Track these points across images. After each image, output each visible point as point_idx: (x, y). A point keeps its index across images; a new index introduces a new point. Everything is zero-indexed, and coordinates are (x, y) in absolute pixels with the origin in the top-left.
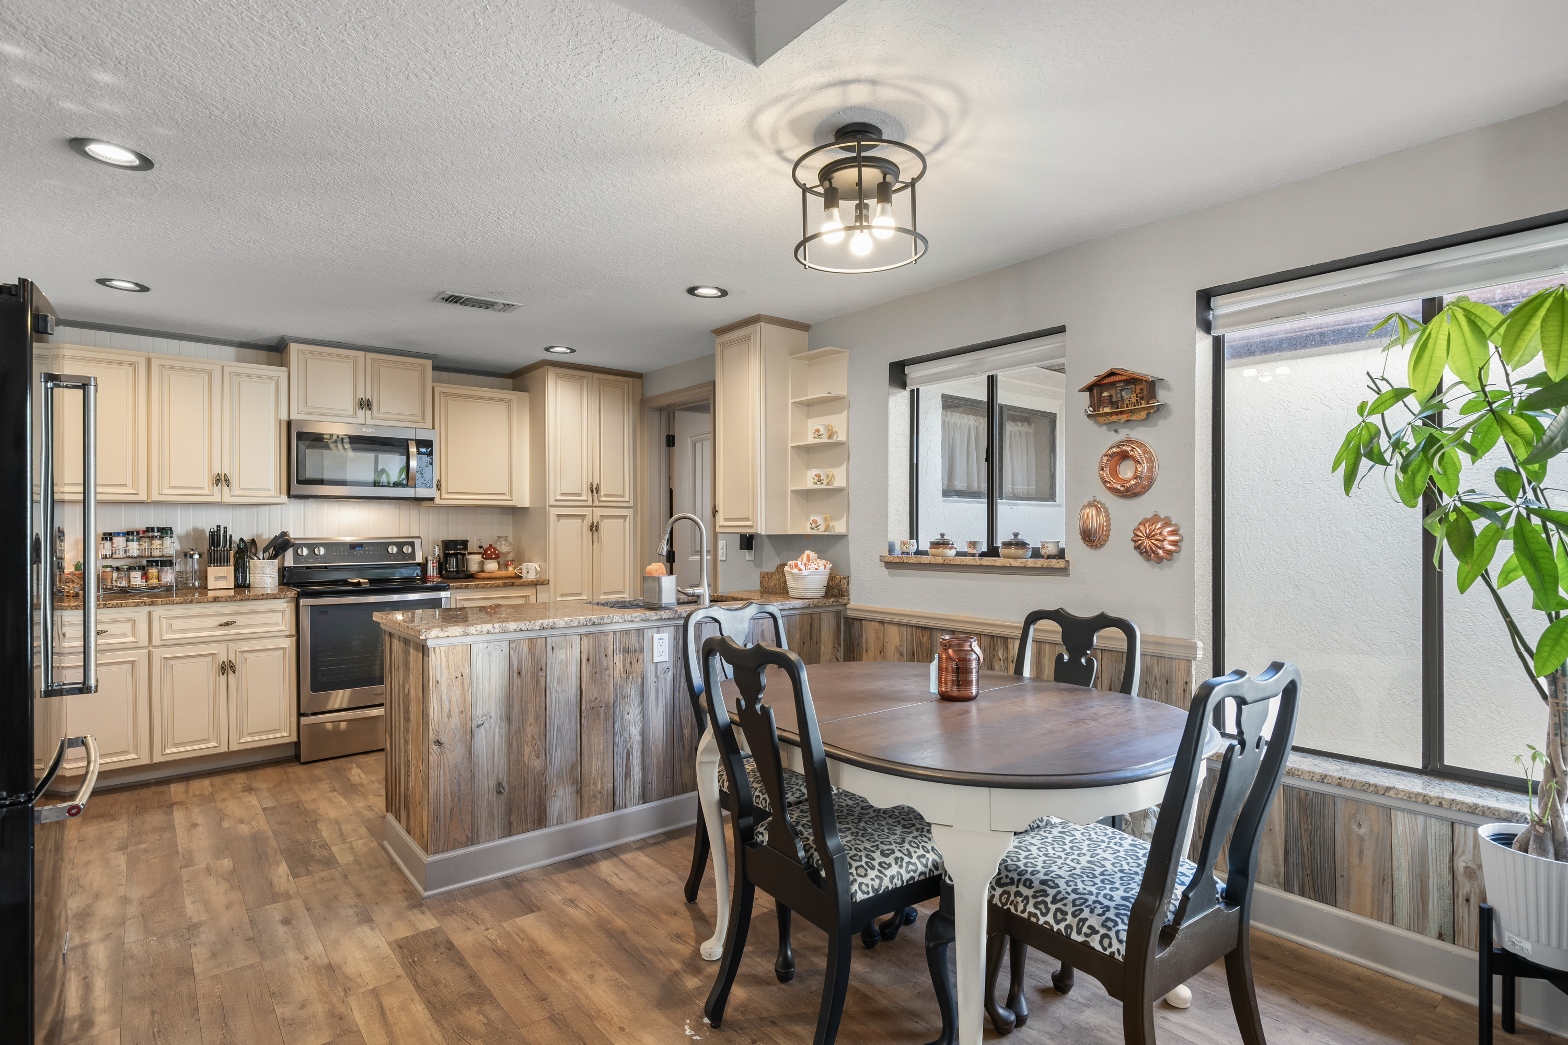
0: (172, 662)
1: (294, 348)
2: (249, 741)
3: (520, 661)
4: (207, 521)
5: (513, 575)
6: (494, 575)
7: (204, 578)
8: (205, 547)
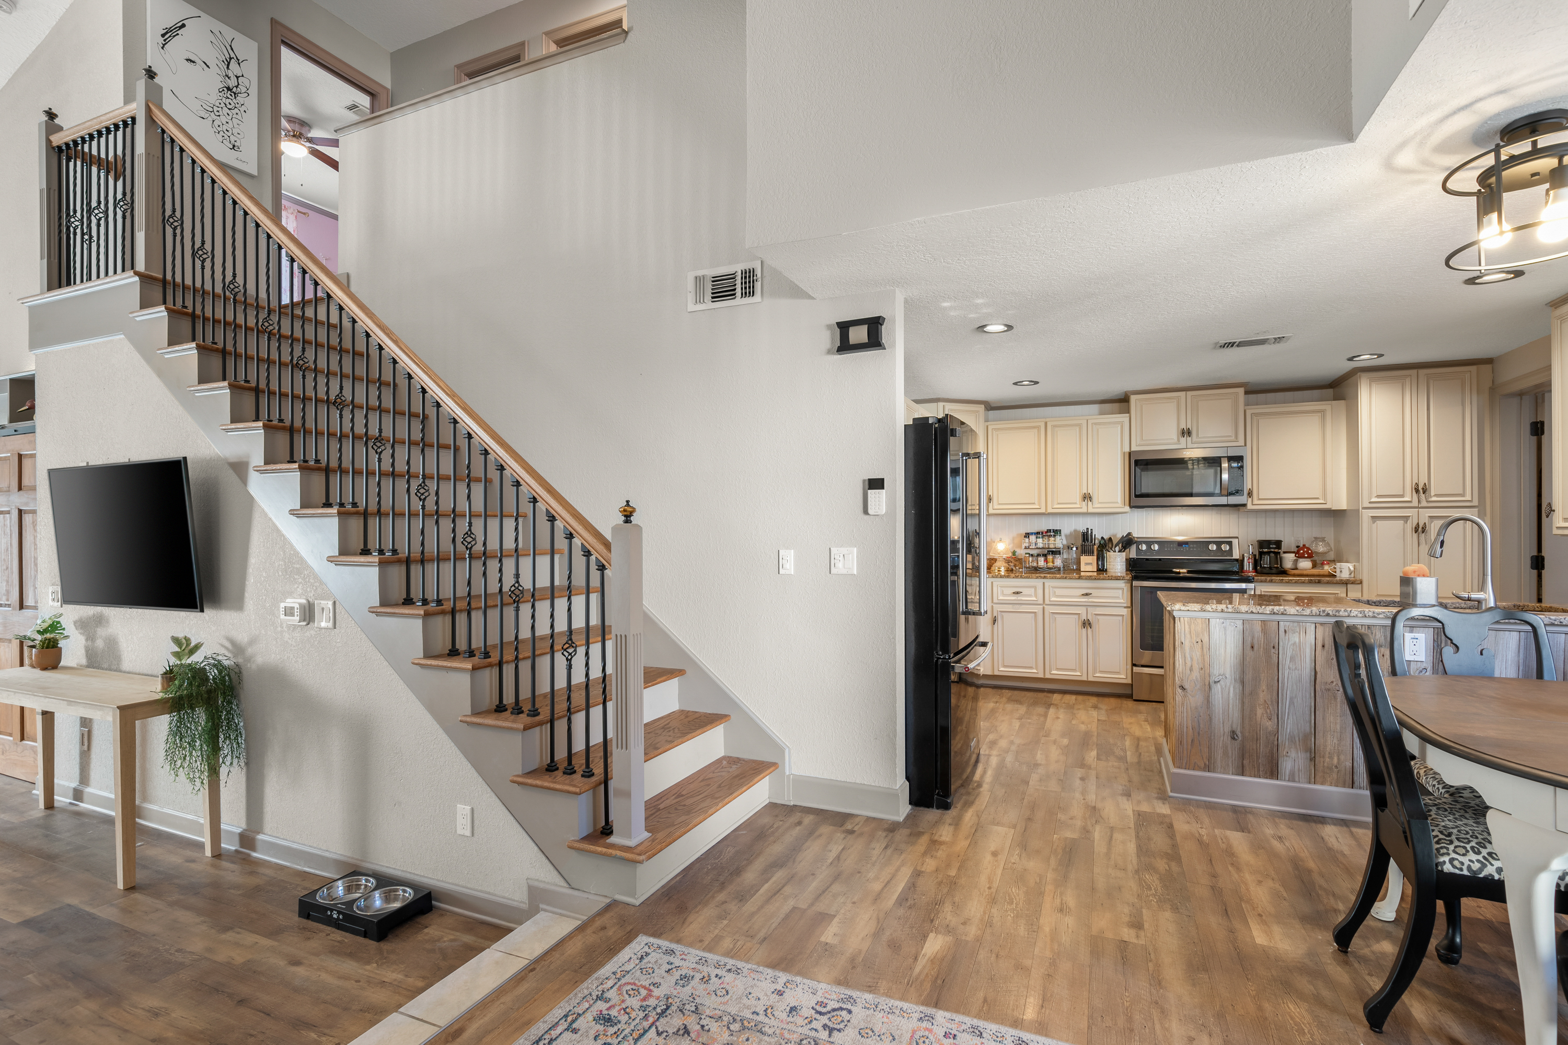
0: (1056, 616)
1: (1133, 398)
2: (1100, 676)
3: (1253, 638)
4: (1081, 525)
5: (1327, 573)
6: (1305, 572)
7: (1078, 563)
8: (1080, 542)
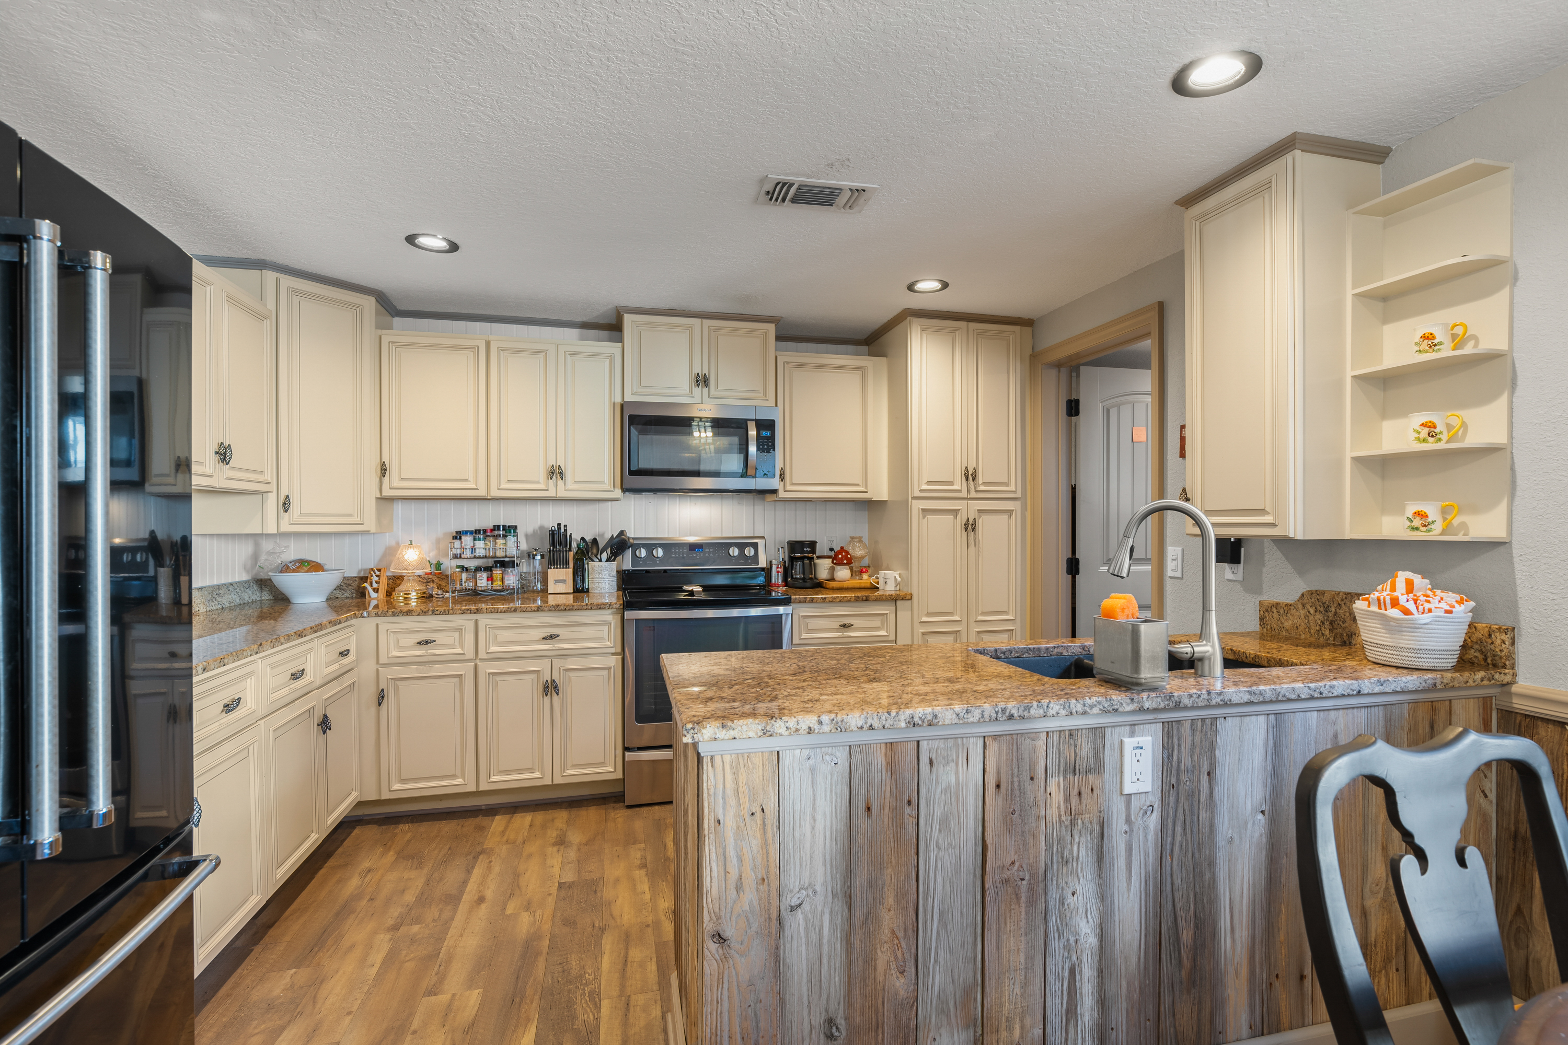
0: (498, 678)
1: (628, 319)
2: (574, 773)
3: (869, 786)
4: (550, 518)
5: (868, 585)
6: (845, 585)
7: (545, 581)
8: (547, 546)
